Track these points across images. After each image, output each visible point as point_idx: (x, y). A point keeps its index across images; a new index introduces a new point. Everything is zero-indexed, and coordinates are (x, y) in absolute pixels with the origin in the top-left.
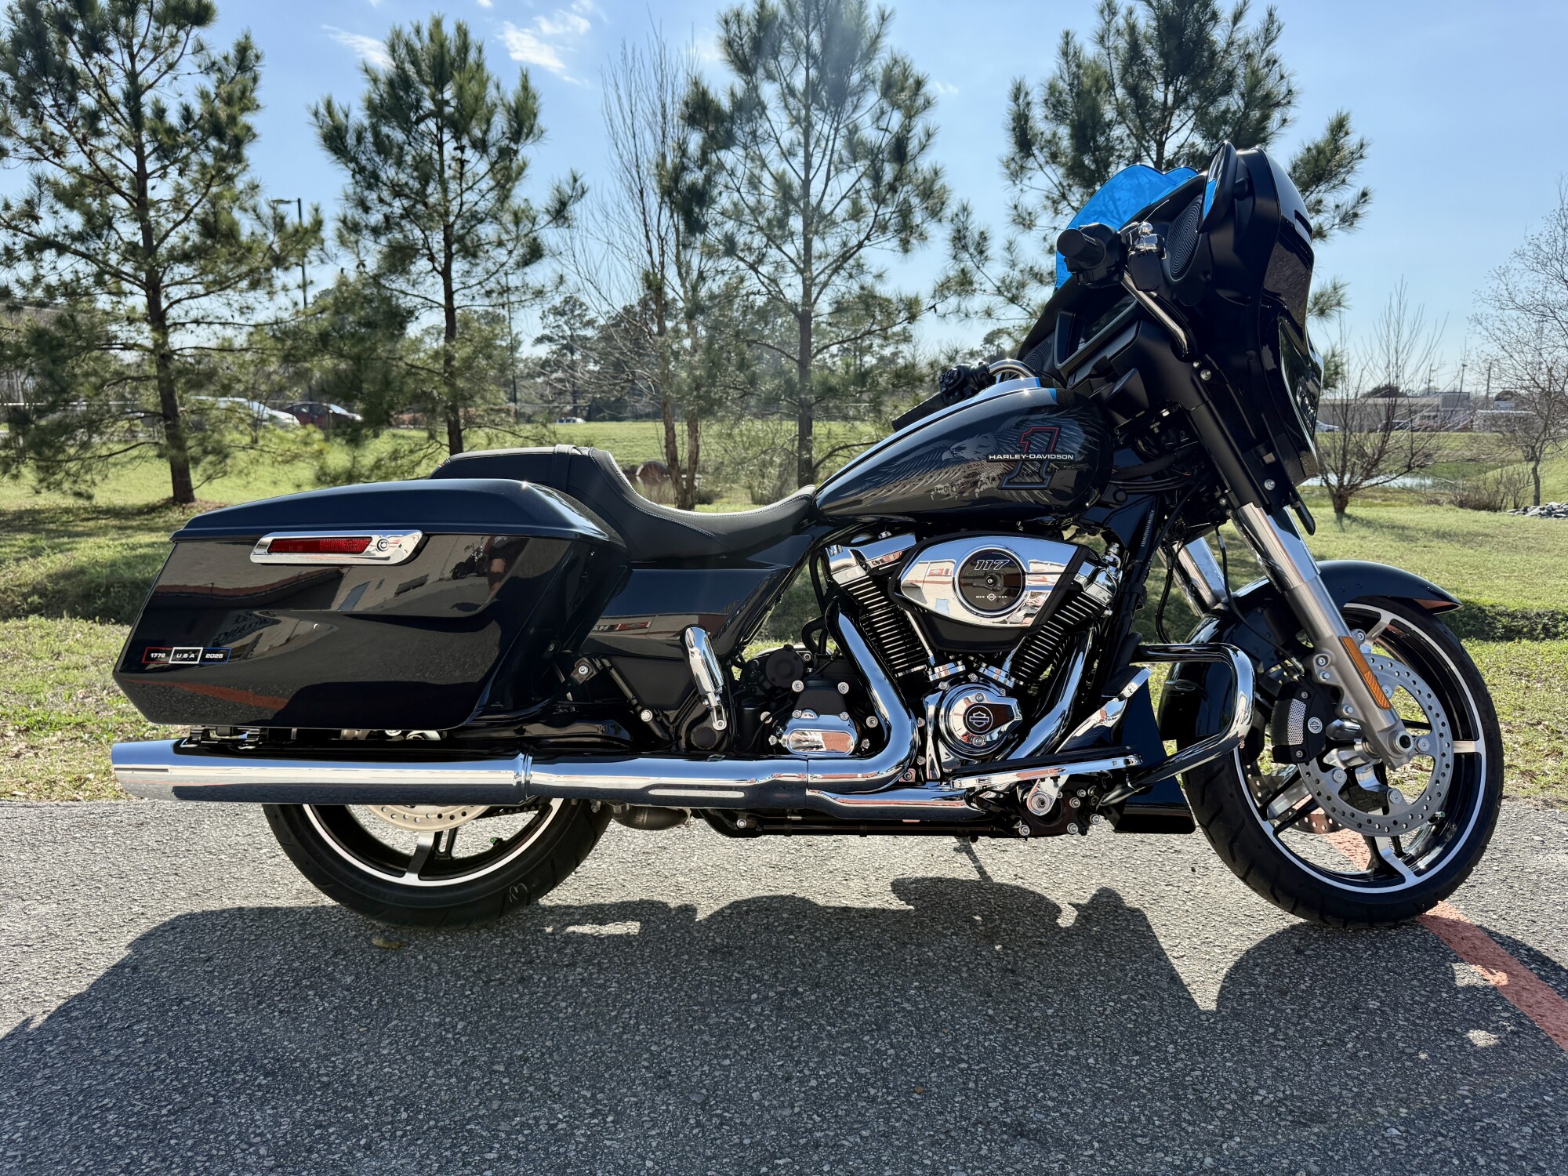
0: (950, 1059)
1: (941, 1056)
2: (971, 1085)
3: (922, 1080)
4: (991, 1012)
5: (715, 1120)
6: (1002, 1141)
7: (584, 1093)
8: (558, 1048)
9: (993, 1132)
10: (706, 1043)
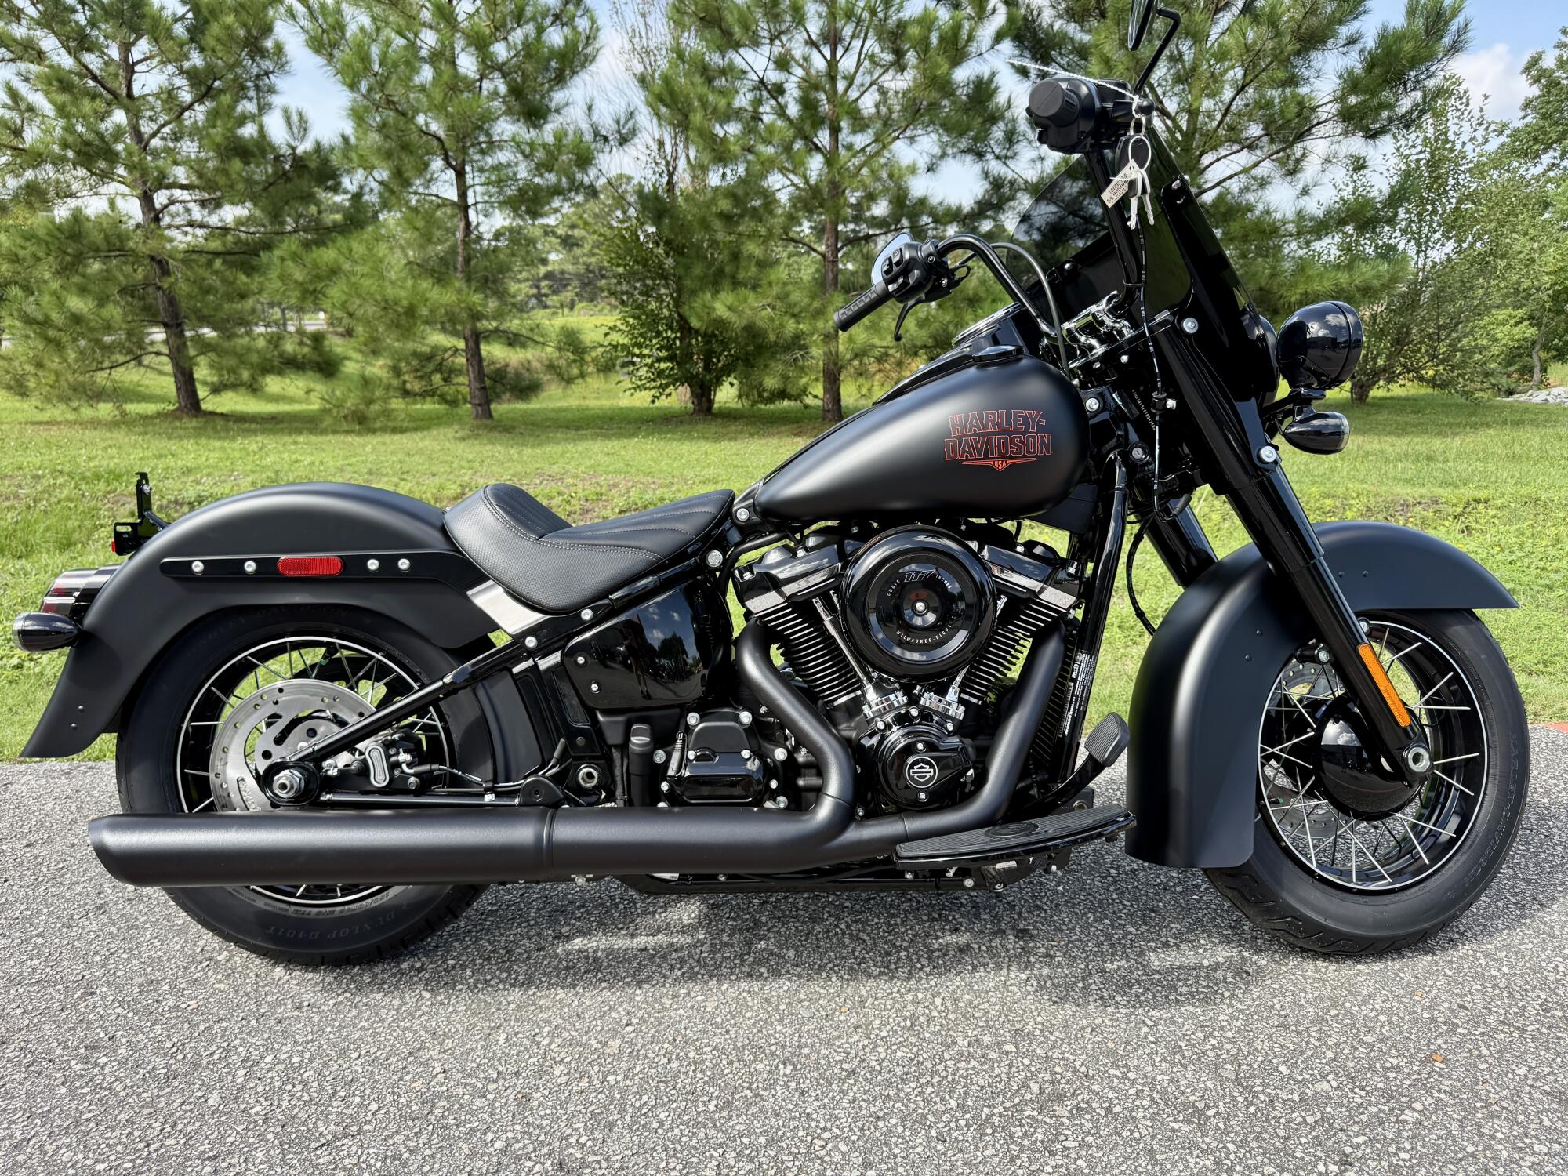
0: (1444, 1023)
1: (1433, 1019)
2: (1485, 1051)
3: (1433, 1047)
4: (1449, 972)
5: (1262, 1096)
6: (1556, 1111)
7: (1112, 1072)
8: (1053, 1025)
9: (1541, 1101)
10: (1193, 1016)
